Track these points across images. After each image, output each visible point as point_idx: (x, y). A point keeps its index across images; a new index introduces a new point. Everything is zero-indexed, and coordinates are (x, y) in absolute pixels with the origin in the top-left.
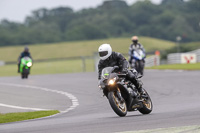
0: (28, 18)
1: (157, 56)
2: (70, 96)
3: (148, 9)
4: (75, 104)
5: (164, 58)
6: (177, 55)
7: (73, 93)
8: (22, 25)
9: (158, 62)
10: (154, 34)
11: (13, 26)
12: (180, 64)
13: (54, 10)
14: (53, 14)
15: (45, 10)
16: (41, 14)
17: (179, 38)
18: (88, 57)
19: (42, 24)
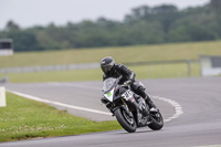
0: (128, 17)
2: (173, 103)
4: (179, 112)
7: (176, 101)
8: (121, 24)
11: (111, 25)
13: (156, 8)
14: (155, 12)
15: (146, 8)
16: (142, 13)
18: (194, 61)
19: (143, 23)
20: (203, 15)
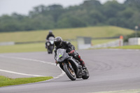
0: (31, 12)
1: (121, 40)
3: (115, 6)
5: (126, 41)
6: (135, 39)
8: (27, 17)
9: (122, 43)
10: (119, 24)
11: (20, 18)
12: (137, 45)
13: (50, 7)
14: (49, 9)
15: (42, 6)
16: (40, 10)
17: (137, 27)
19: (41, 16)
20: (79, 11)
